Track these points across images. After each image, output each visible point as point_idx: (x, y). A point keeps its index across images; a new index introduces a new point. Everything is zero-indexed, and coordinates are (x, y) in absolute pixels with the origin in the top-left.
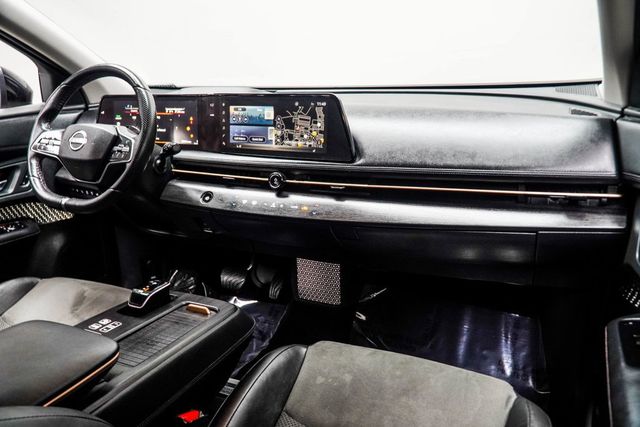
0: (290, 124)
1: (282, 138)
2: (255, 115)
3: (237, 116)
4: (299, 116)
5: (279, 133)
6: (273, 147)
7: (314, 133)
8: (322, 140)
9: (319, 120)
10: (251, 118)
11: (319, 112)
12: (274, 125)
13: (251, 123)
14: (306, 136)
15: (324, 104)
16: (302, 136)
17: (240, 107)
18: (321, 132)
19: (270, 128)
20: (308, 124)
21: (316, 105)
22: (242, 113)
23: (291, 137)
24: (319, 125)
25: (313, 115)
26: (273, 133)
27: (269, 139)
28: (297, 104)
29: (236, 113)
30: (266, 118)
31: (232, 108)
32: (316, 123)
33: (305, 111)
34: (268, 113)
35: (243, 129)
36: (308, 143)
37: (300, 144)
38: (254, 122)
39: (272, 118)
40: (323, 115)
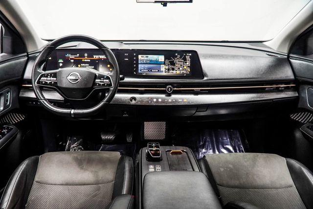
0: (173, 63)
1: (169, 70)
2: (153, 59)
3: (143, 60)
4: (178, 60)
5: (167, 67)
6: (164, 74)
7: (185, 67)
8: (189, 70)
9: (187, 61)
10: (151, 61)
11: (188, 58)
12: (164, 64)
13: (151, 63)
14: (181, 69)
15: (190, 54)
16: (179, 69)
17: (145, 56)
18: (188, 67)
19: (162, 65)
20: (182, 63)
21: (186, 55)
22: (146, 58)
23: (173, 69)
24: (187, 63)
25: (185, 59)
26: (163, 68)
27: (162, 70)
28: (176, 54)
29: (143, 58)
30: (160, 61)
31: (140, 57)
32: (186, 63)
33: (180, 57)
34: (161, 58)
35: (147, 66)
36: (182, 72)
37: (178, 72)
38: (153, 63)
39: (163, 60)
40: (190, 59)
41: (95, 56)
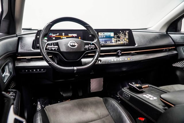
0: (119, 37)
1: (117, 41)
2: (107, 35)
3: (101, 36)
4: (122, 35)
5: (116, 40)
6: (114, 44)
7: (126, 39)
8: (128, 41)
9: (127, 36)
10: (106, 36)
12: (114, 37)
14: (123, 40)
15: (128, 31)
16: (122, 40)
17: (102, 33)
18: (127, 39)
19: (113, 39)
20: (124, 37)
21: (126, 32)
22: (103, 35)
23: (119, 41)
24: (127, 37)
25: (125, 34)
26: (114, 40)
27: (113, 42)
28: (120, 32)
29: (101, 35)
30: (111, 36)
31: (99, 33)
32: (126, 36)
33: (123, 33)
34: (112, 34)
35: (104, 39)
36: (124, 42)
37: (122, 42)
38: (107, 37)
39: (113, 36)
40: (128, 34)
41: (69, 35)
